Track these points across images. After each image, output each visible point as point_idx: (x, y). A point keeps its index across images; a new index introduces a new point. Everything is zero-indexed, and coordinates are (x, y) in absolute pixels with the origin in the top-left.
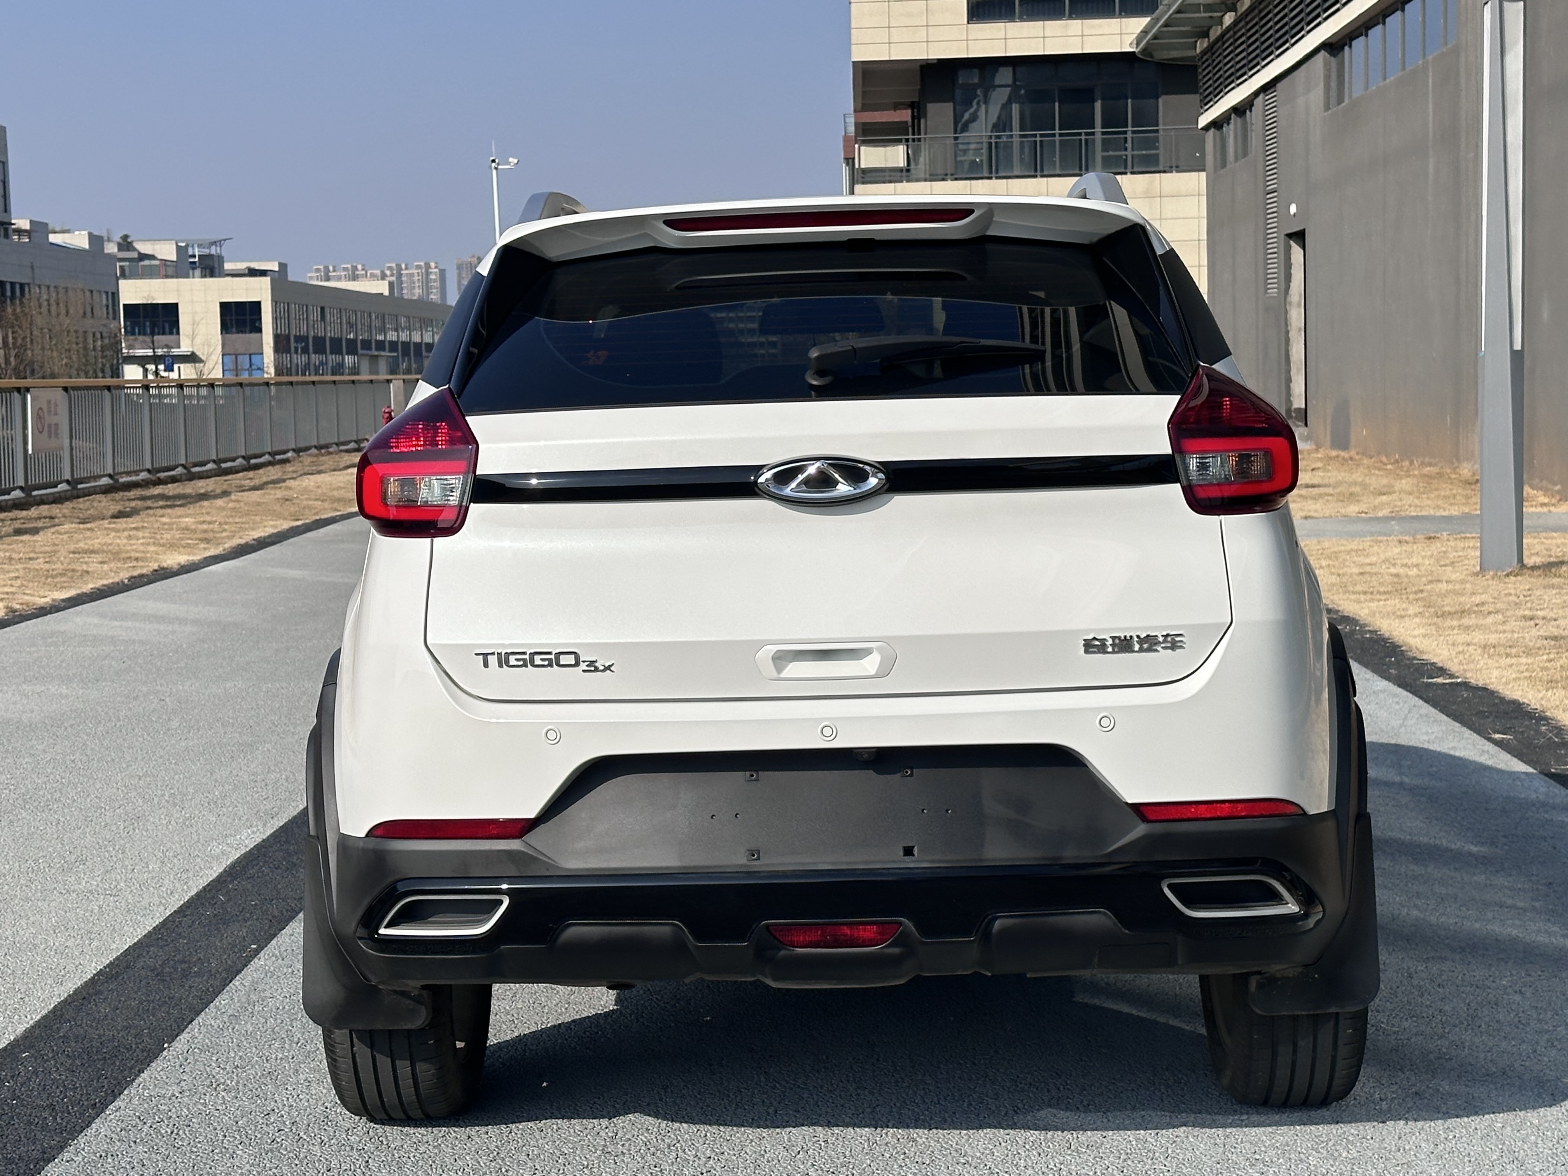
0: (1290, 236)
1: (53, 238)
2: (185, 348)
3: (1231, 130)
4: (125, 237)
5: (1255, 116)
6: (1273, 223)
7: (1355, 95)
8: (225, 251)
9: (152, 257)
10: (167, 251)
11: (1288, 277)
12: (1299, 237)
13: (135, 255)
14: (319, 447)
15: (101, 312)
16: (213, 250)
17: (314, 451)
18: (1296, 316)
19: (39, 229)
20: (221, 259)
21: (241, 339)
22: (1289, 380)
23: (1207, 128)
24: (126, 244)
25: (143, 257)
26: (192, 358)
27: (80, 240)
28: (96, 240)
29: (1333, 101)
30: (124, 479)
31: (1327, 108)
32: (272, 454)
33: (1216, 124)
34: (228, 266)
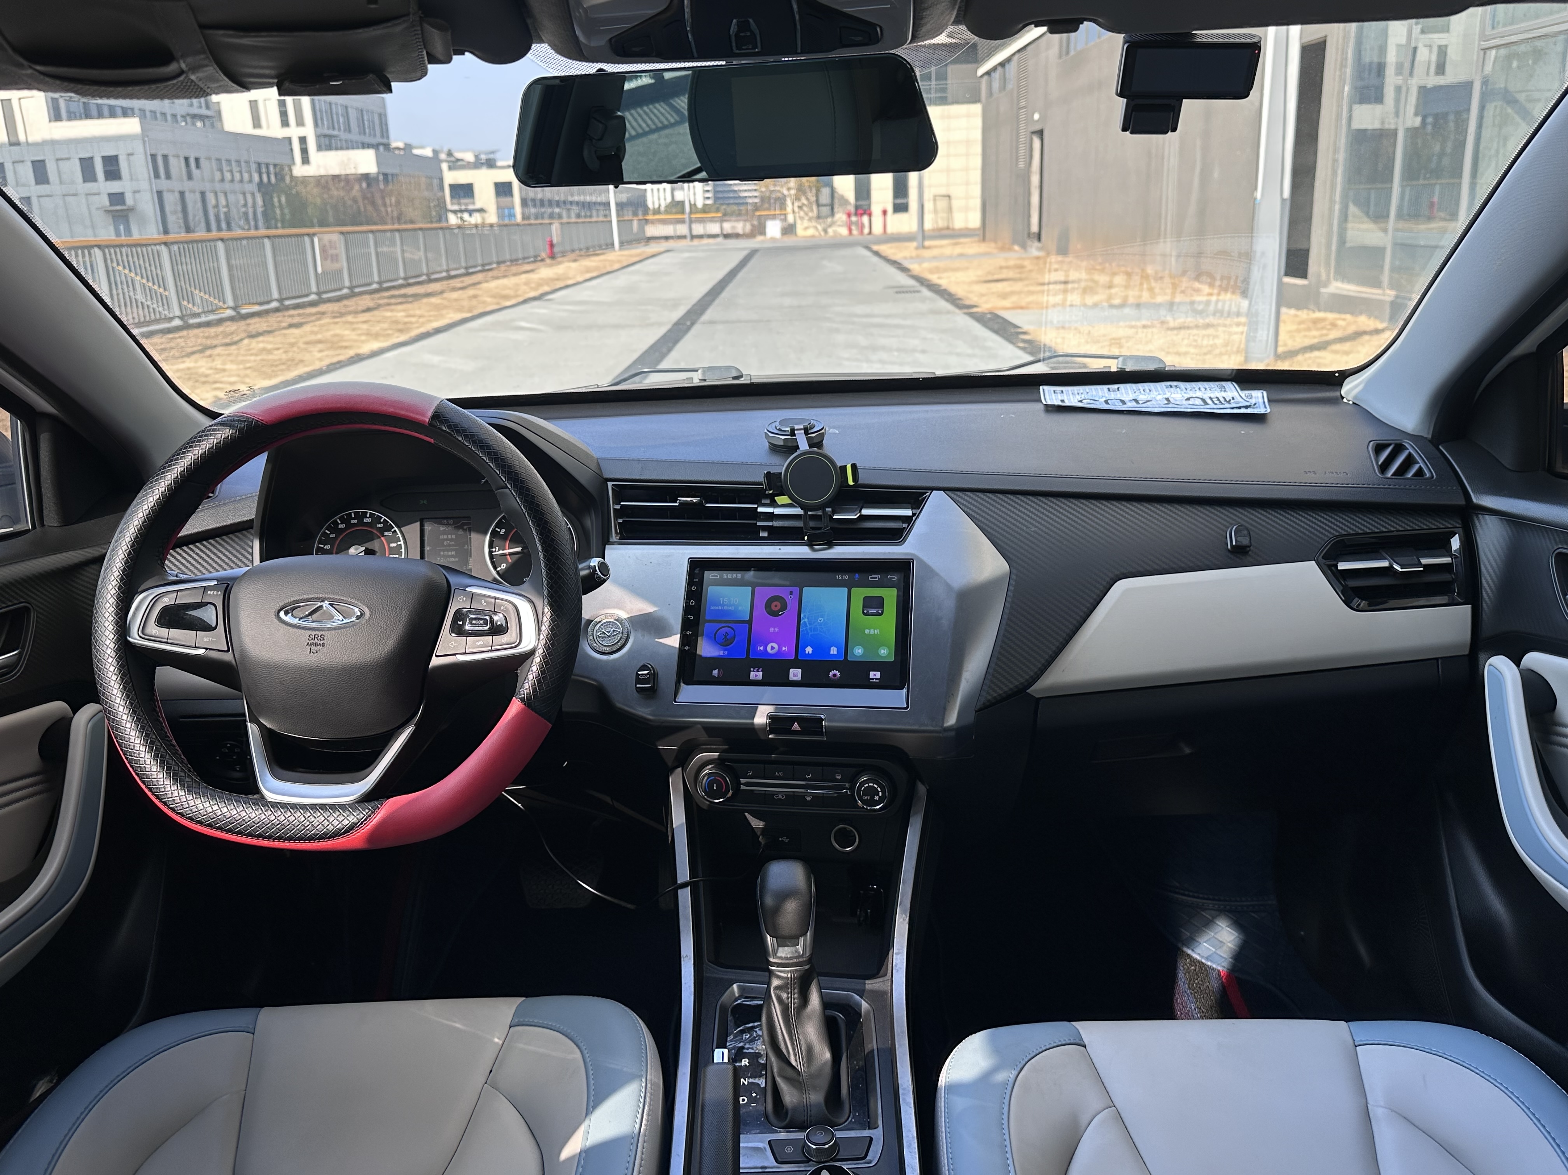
0: (1033, 133)
1: (416, 152)
2: (478, 205)
3: (996, 75)
4: (450, 151)
5: (1012, 68)
6: (1022, 126)
7: (1079, 48)
8: (497, 156)
9: (462, 160)
10: (469, 157)
11: (1031, 157)
12: (1040, 133)
13: (453, 159)
14: (511, 261)
15: (436, 188)
16: (491, 156)
17: (508, 263)
18: (1035, 179)
19: (408, 147)
20: (495, 160)
21: (505, 200)
22: (1029, 216)
23: (982, 76)
24: (450, 154)
25: (458, 160)
26: (481, 210)
27: (428, 152)
28: (435, 152)
29: (1064, 52)
30: (385, 285)
31: (1060, 57)
32: (483, 265)
33: (988, 73)
34: (499, 164)
